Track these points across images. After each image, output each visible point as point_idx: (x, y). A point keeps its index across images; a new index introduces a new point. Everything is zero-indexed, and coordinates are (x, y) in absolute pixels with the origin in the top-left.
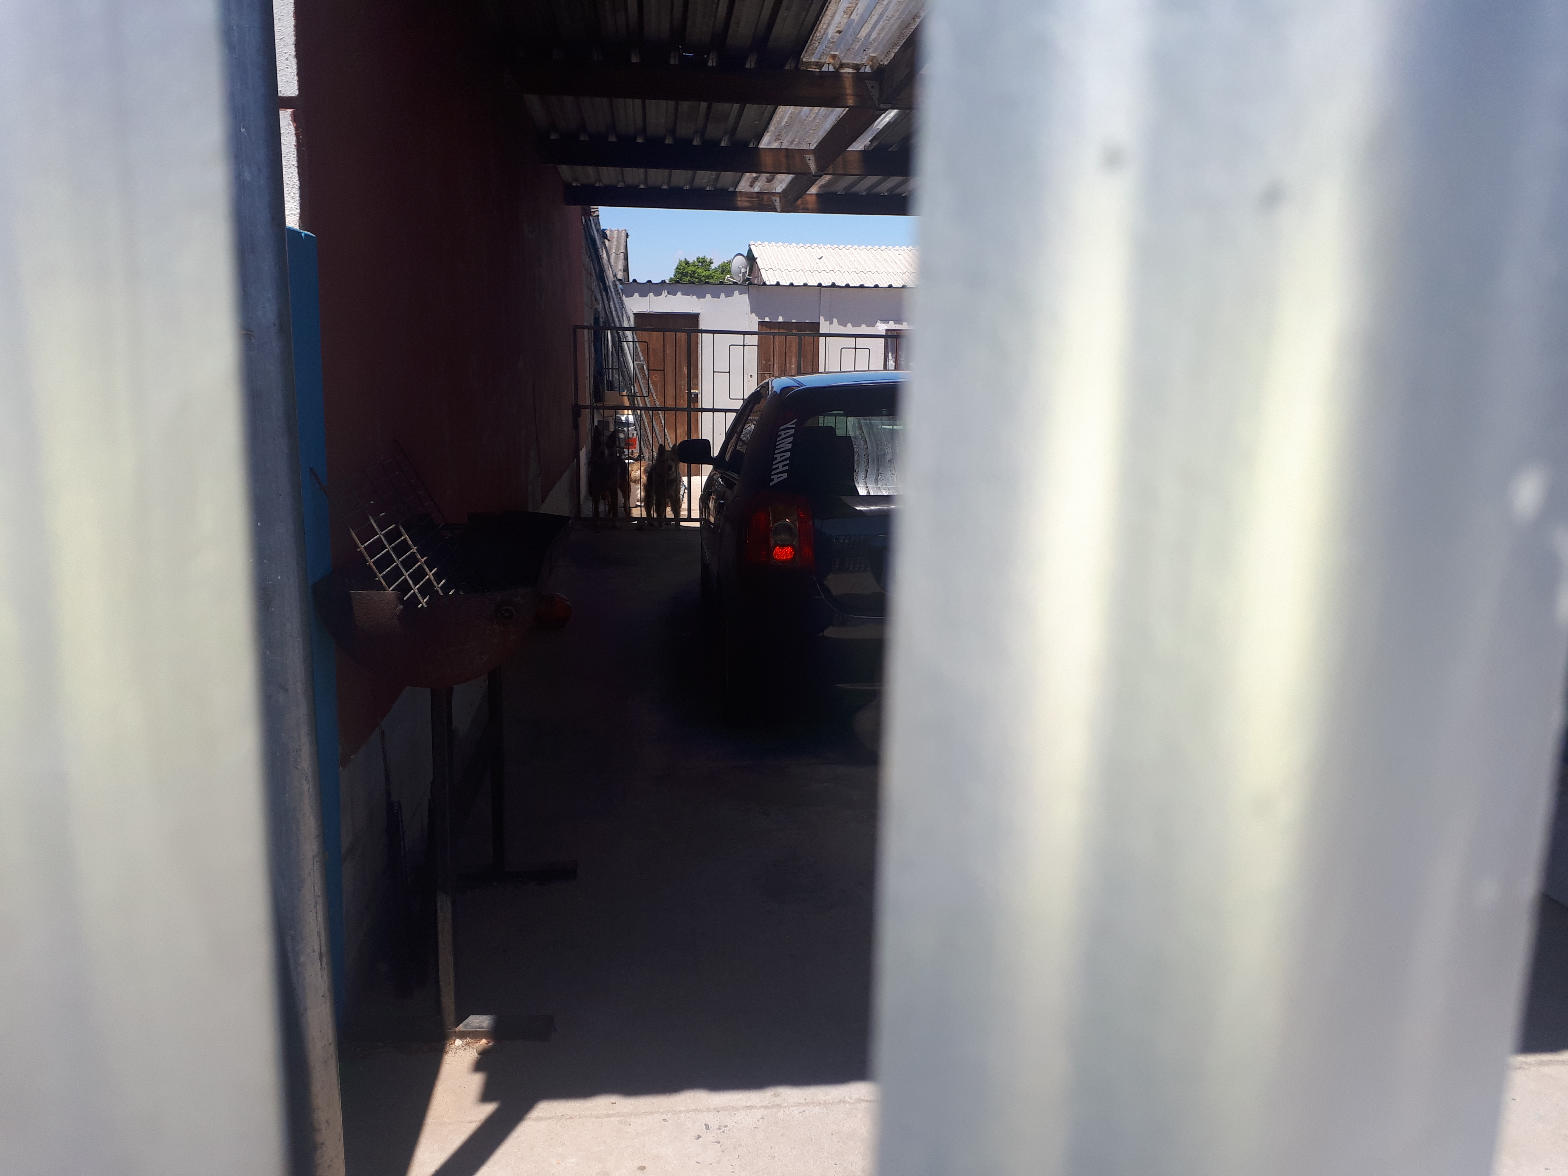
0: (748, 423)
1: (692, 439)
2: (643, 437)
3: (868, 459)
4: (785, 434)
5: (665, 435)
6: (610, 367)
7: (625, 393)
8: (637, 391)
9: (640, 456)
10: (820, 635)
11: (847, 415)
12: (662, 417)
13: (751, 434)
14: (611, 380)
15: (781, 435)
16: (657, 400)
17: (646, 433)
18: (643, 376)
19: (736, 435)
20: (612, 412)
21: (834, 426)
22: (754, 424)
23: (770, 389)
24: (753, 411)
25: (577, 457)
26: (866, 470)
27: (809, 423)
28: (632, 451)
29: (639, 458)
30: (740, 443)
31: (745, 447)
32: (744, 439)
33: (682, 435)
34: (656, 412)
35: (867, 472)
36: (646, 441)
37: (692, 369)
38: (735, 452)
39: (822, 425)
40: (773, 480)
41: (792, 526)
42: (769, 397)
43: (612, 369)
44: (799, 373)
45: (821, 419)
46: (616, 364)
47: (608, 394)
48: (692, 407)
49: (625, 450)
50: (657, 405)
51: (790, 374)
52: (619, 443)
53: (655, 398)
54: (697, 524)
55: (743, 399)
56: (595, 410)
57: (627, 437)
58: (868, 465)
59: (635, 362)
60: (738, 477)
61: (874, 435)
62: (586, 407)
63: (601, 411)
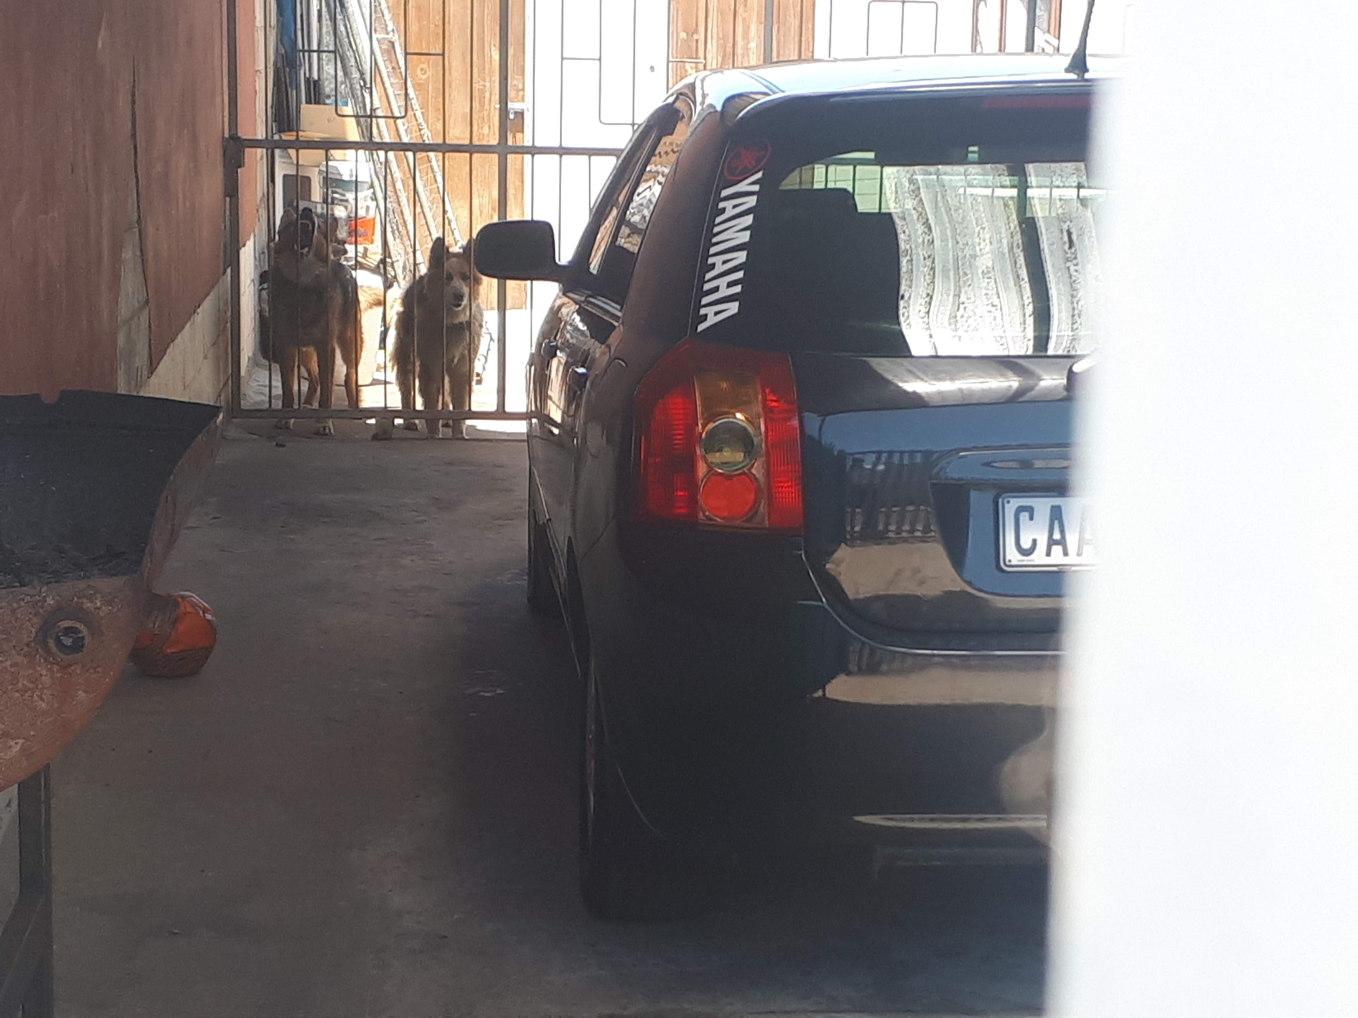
0: (647, 181)
1: (509, 219)
2: (392, 216)
3: (933, 269)
4: (735, 207)
5: (444, 212)
6: (315, 47)
7: (348, 110)
8: (377, 104)
9: (383, 261)
10: (816, 695)
11: (882, 161)
12: (436, 169)
13: (652, 208)
14: (316, 77)
15: (723, 210)
16: (425, 126)
17: (400, 205)
18: (393, 68)
19: (615, 212)
20: (319, 154)
21: (850, 189)
22: (660, 183)
23: (699, 99)
24: (657, 152)
25: (234, 263)
26: (928, 295)
27: (791, 182)
28: (366, 250)
29: (381, 266)
30: (625, 230)
31: (637, 239)
32: (636, 219)
33: (485, 210)
34: (424, 154)
35: (931, 298)
36: (397, 226)
37: (511, 51)
38: (614, 250)
39: (822, 186)
40: (705, 317)
41: (750, 429)
42: (694, 118)
43: (319, 51)
44: (768, 61)
45: (819, 170)
46: (328, 40)
47: (308, 112)
48: (510, 143)
49: (347, 246)
50: (425, 138)
51: (746, 65)
52: (335, 229)
53: (421, 120)
54: (520, 427)
55: (633, 125)
56: (277, 152)
57: (353, 215)
58: (933, 282)
59: (374, 36)
60: (621, 309)
61: (948, 210)
62: (256, 144)
63: (292, 152)
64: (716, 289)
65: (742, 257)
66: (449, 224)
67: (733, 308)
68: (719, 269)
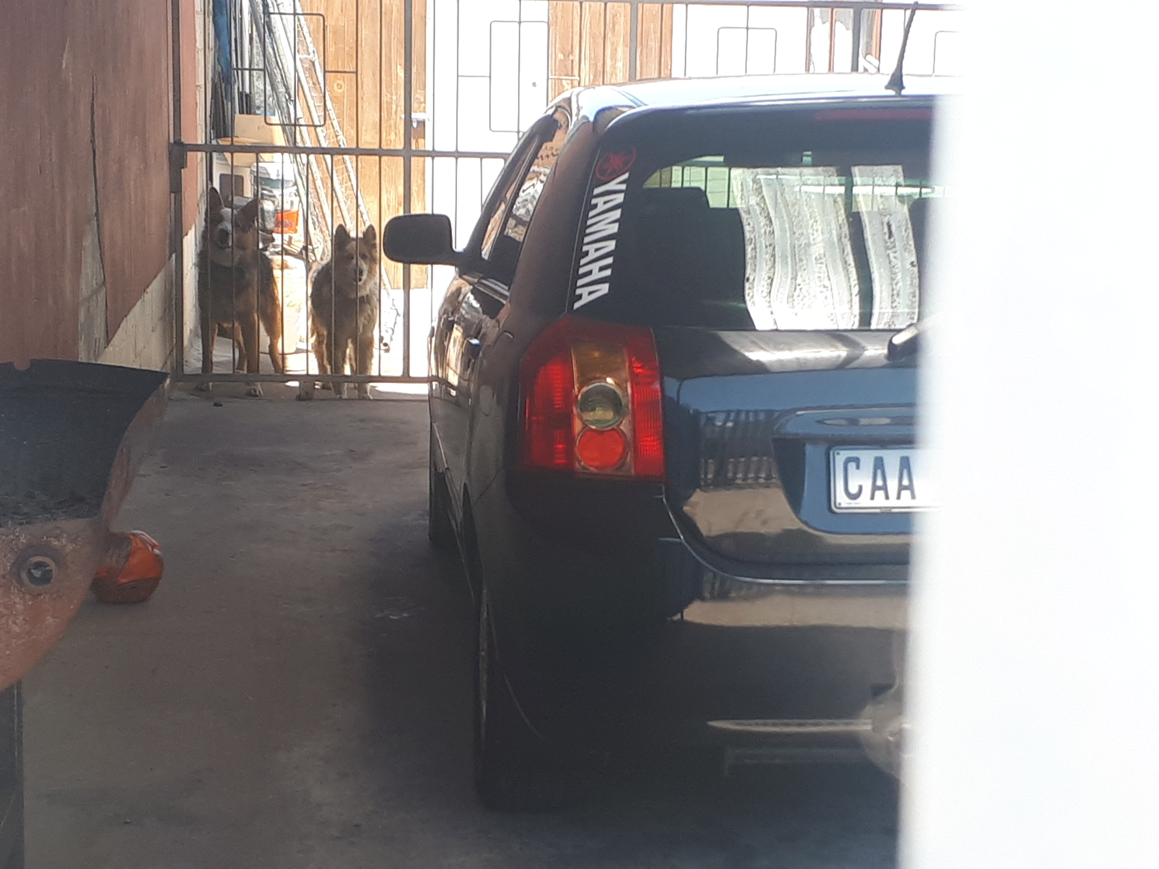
0: (531, 179)
1: (412, 213)
2: (312, 209)
3: (773, 256)
4: (605, 203)
5: (357, 206)
6: (247, 65)
7: (275, 119)
8: (299, 114)
9: (305, 248)
10: (675, 618)
11: (730, 163)
12: (350, 169)
13: (535, 203)
14: (248, 91)
15: (596, 206)
16: (340, 133)
17: (319, 200)
18: (314, 83)
19: (503, 207)
20: (250, 157)
21: (703, 188)
22: (542, 182)
23: (574, 111)
24: (539, 155)
25: (178, 249)
26: (769, 278)
27: (653, 182)
28: (291, 238)
29: (304, 252)
30: (512, 222)
31: (522, 230)
32: (521, 212)
33: (392, 205)
34: (340, 157)
35: (772, 280)
36: (317, 218)
37: (414, 69)
38: (502, 239)
39: (679, 185)
40: (580, 297)
41: (618, 391)
42: (571, 127)
43: (250, 69)
44: (632, 78)
45: (677, 170)
46: (258, 60)
47: (241, 120)
48: (413, 147)
49: (275, 235)
50: (341, 143)
51: (614, 81)
52: (263, 220)
53: (337, 128)
54: (423, 389)
55: (519, 133)
56: (215, 155)
57: (280, 208)
58: (773, 266)
59: (298, 56)
60: (509, 290)
61: (786, 205)
62: (196, 148)
63: (228, 155)
64: (590, 273)
65: (611, 245)
66: (362, 216)
67: (604, 289)
68: (592, 255)
